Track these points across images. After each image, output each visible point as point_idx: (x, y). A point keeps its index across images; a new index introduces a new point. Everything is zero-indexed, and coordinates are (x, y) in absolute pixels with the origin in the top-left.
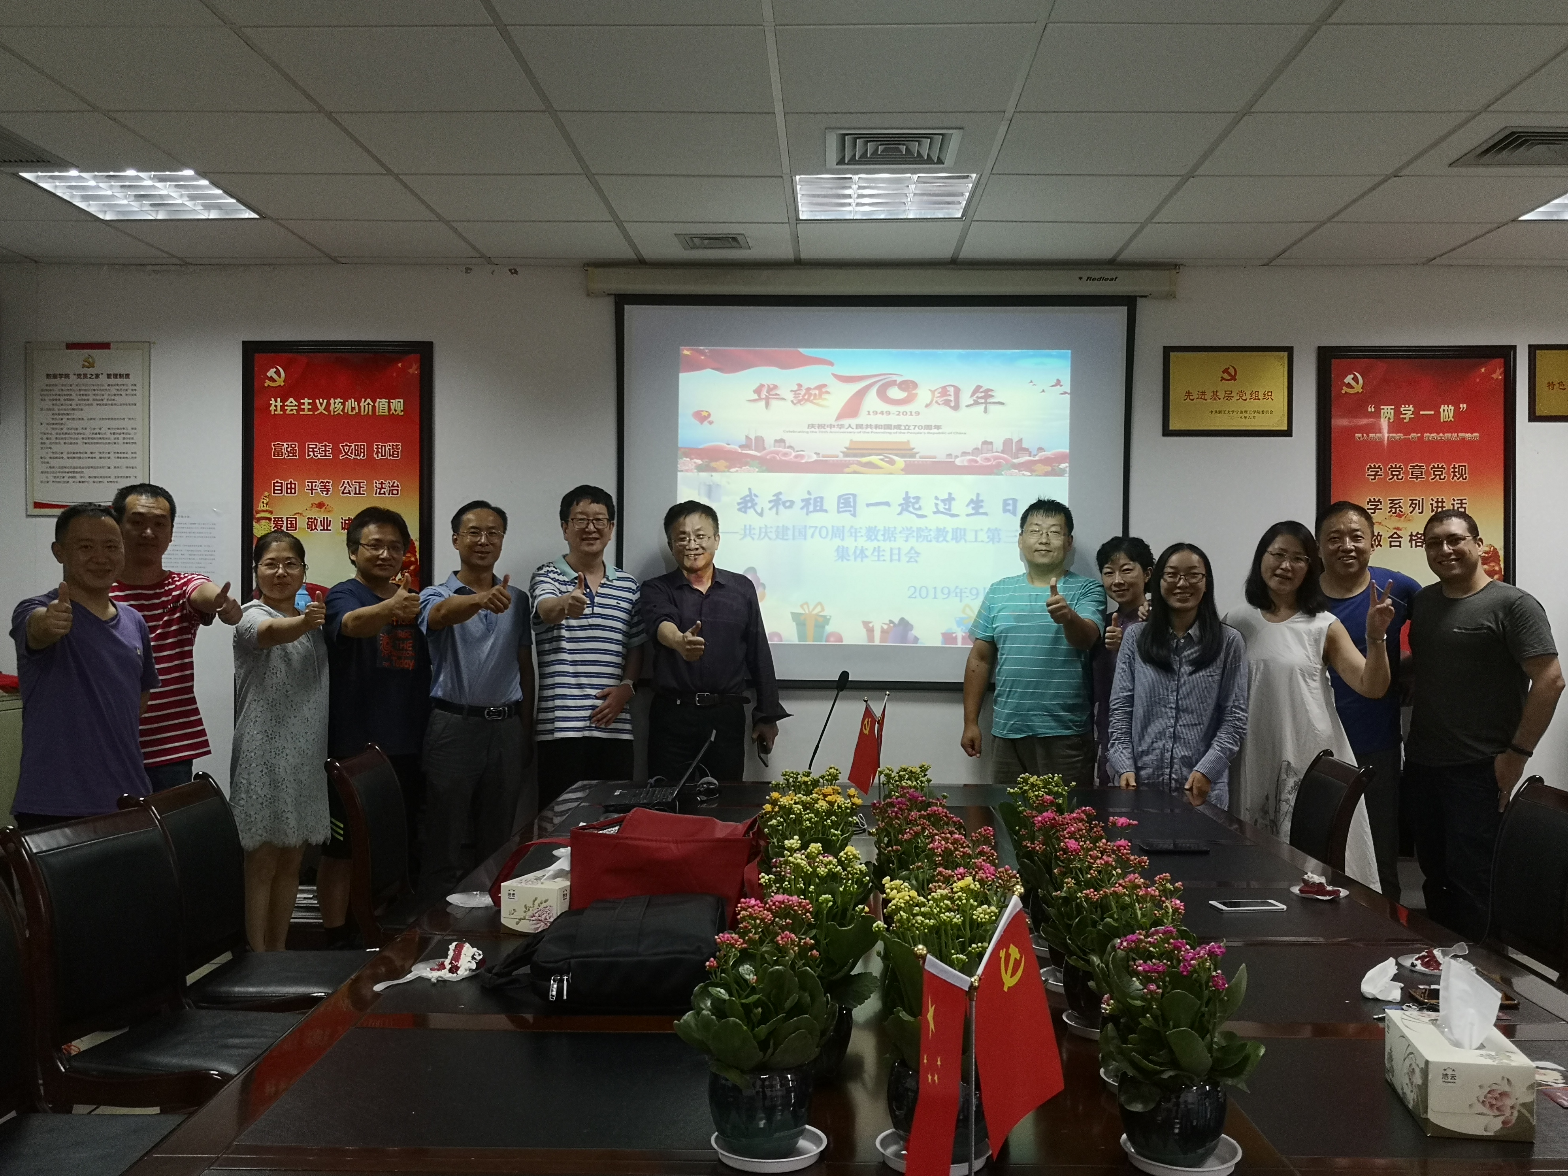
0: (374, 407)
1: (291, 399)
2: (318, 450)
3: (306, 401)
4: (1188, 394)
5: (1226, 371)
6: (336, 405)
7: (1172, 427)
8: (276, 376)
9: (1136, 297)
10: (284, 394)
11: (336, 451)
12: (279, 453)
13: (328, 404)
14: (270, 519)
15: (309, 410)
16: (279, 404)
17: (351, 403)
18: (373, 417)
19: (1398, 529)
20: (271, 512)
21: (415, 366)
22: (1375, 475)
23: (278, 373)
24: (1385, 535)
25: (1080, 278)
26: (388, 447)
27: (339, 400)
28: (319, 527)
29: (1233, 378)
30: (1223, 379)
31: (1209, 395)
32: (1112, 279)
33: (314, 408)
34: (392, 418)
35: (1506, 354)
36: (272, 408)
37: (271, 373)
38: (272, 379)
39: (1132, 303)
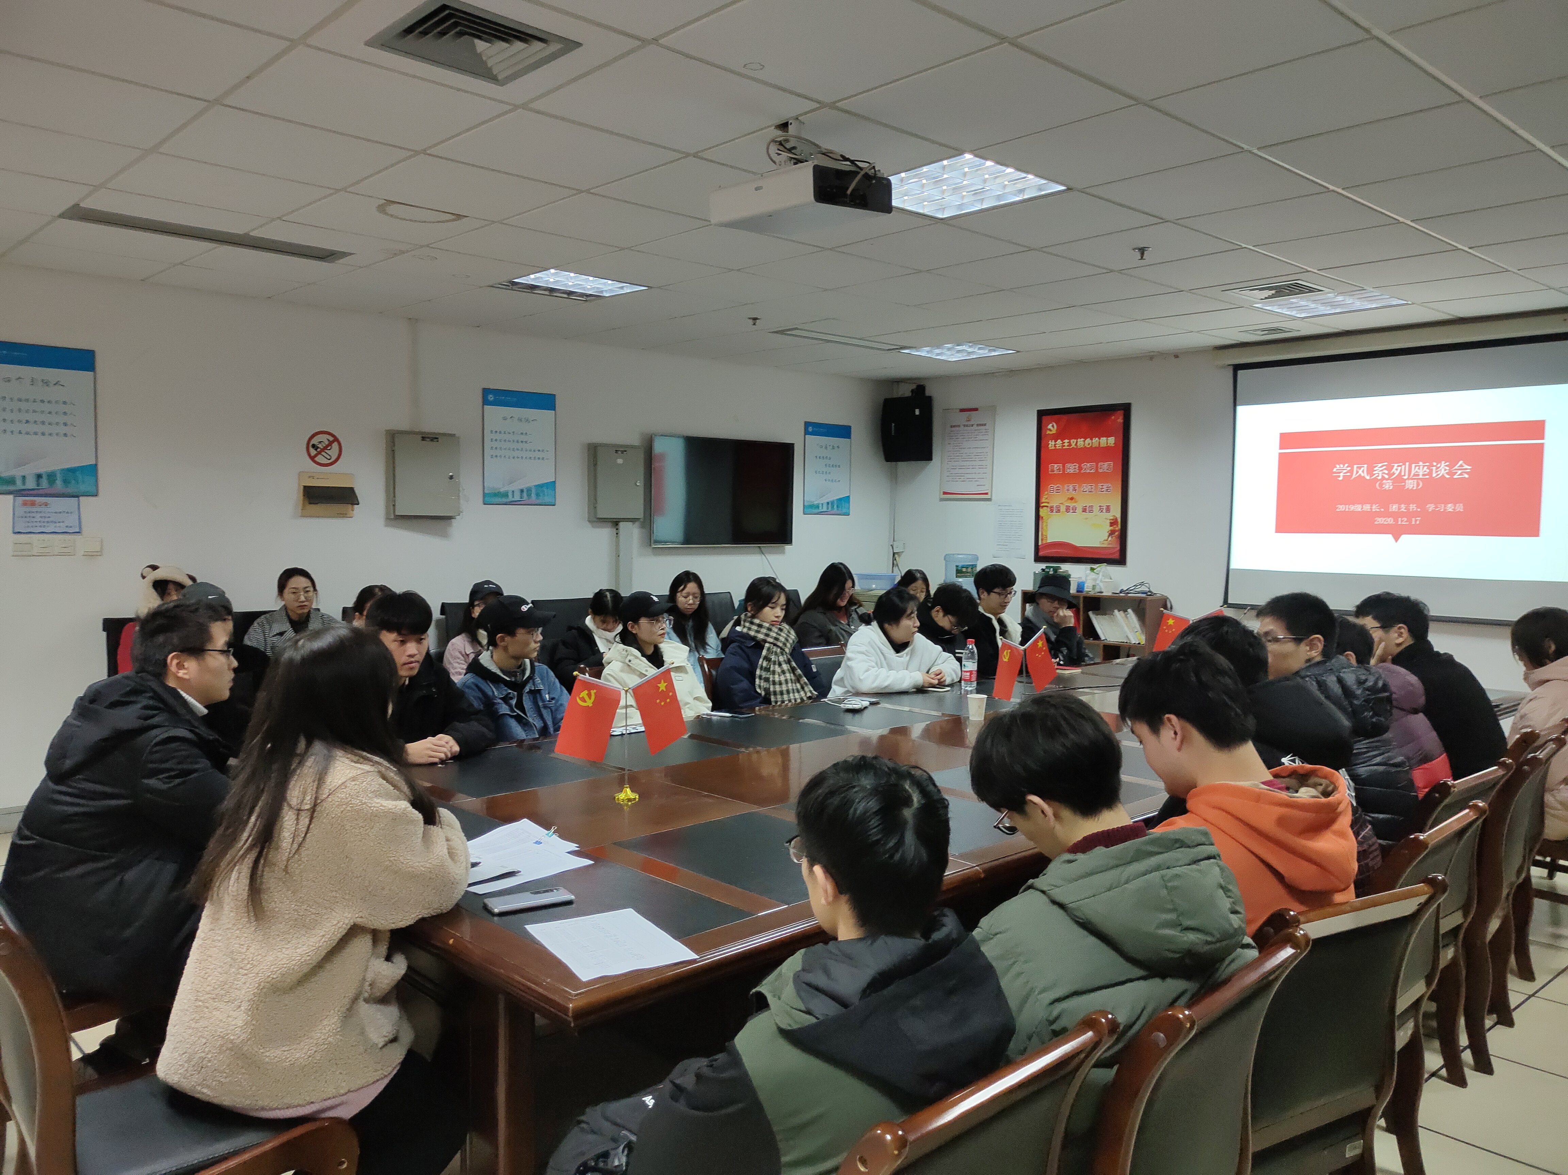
0: (1099, 443)
1: (1059, 441)
2: (1071, 468)
3: (1066, 441)
6: (1081, 442)
8: (1052, 428)
10: (1055, 437)
11: (1080, 468)
12: (1053, 470)
13: (1077, 442)
14: (1047, 506)
15: (1068, 446)
16: (1053, 443)
17: (1088, 441)
18: (1099, 448)
20: (1048, 503)
21: (1121, 418)
23: (1053, 426)
26: (1106, 465)
27: (1082, 440)
28: (1071, 511)
33: (1070, 445)
34: (1108, 448)
36: (1050, 446)
37: (1050, 427)
38: (1050, 430)
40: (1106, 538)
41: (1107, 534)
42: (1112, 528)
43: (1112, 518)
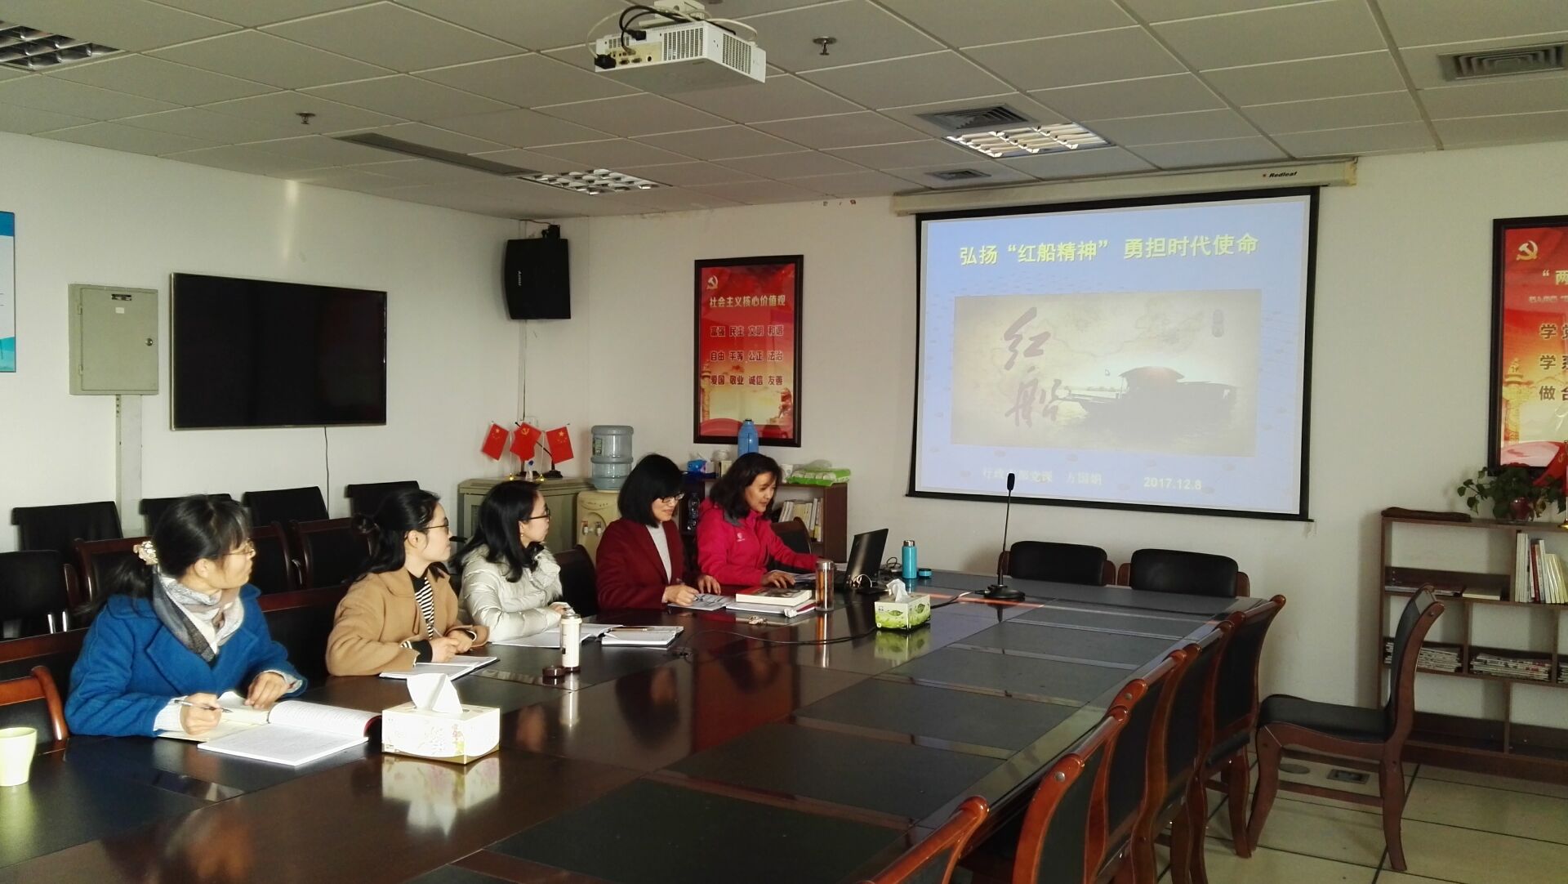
0: (768, 301)
1: (721, 298)
2: (736, 331)
3: (730, 298)
6: (746, 299)
8: (713, 282)
9: (1318, 186)
10: (718, 294)
11: (746, 331)
12: (715, 334)
13: (742, 300)
14: (709, 377)
15: (732, 304)
16: (715, 301)
17: (755, 299)
18: (768, 307)
20: (710, 372)
21: (793, 272)
22: (1549, 334)
23: (714, 280)
25: (1264, 175)
26: (776, 327)
27: (748, 297)
28: (737, 382)
32: (1292, 174)
33: (734, 303)
34: (778, 308)
36: (711, 304)
37: (711, 280)
38: (711, 285)
39: (1313, 192)
40: (778, 415)
41: (779, 410)
42: (784, 403)
43: (784, 391)
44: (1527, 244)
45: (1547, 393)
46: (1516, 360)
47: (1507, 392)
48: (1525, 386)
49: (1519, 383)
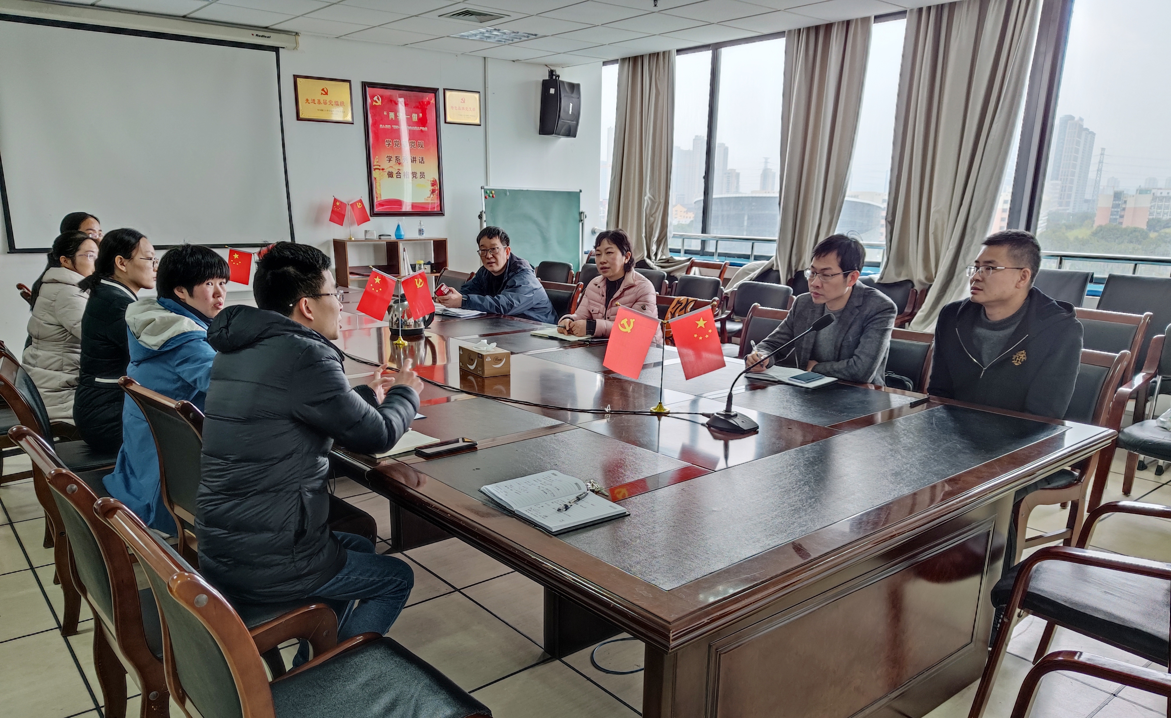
4: (307, 100)
5: (323, 90)
7: (301, 116)
9: (279, 47)
19: (399, 170)
22: (389, 145)
24: (395, 172)
25: (253, 35)
29: (327, 94)
30: (322, 94)
31: (316, 102)
32: (268, 37)
35: (435, 91)
39: (276, 49)
44: (376, 97)
45: (390, 175)
46: (377, 157)
47: (375, 174)
48: (381, 171)
49: (379, 169)
